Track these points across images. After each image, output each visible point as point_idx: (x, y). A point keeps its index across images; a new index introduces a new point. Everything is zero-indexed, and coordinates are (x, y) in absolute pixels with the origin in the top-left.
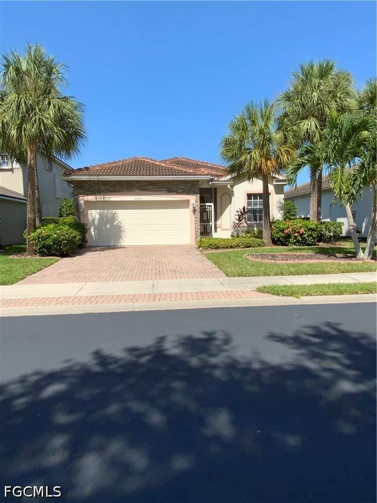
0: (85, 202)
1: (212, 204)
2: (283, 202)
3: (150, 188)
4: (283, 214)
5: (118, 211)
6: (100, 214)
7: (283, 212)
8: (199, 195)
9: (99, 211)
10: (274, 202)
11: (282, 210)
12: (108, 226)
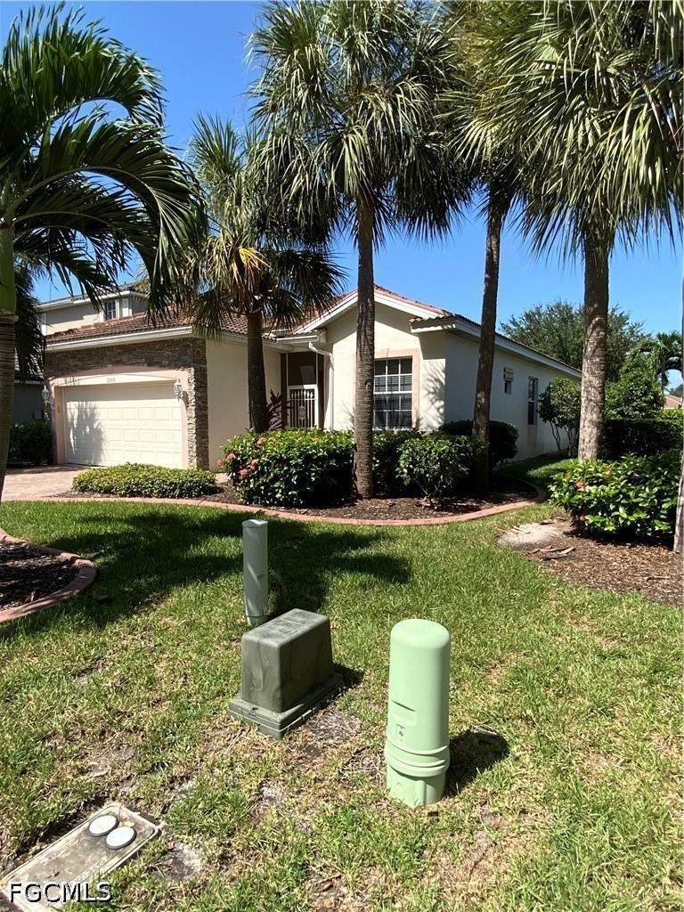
0: (57, 388)
1: (315, 387)
2: (442, 377)
3: (124, 358)
4: (442, 410)
5: (97, 403)
6: (80, 409)
7: (442, 403)
8: (193, 370)
9: (77, 403)
10: (422, 378)
11: (440, 399)
12: (88, 430)
